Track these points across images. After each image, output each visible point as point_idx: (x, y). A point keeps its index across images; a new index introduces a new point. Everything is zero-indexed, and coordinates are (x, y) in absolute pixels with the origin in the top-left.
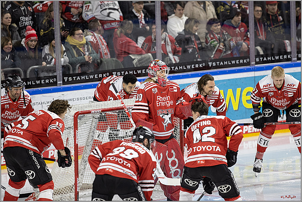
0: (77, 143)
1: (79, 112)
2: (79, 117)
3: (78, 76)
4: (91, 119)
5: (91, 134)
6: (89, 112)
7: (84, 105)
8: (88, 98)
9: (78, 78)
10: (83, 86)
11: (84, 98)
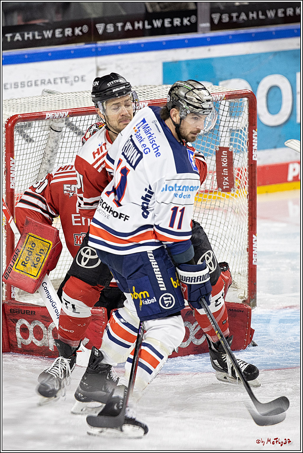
0: (11, 187)
1: (17, 115)
2: (18, 127)
3: (17, 32)
4: (45, 132)
5: (44, 166)
6: (40, 117)
7: (30, 99)
8: (39, 83)
9: (18, 37)
10: (28, 54)
11: (30, 84)
